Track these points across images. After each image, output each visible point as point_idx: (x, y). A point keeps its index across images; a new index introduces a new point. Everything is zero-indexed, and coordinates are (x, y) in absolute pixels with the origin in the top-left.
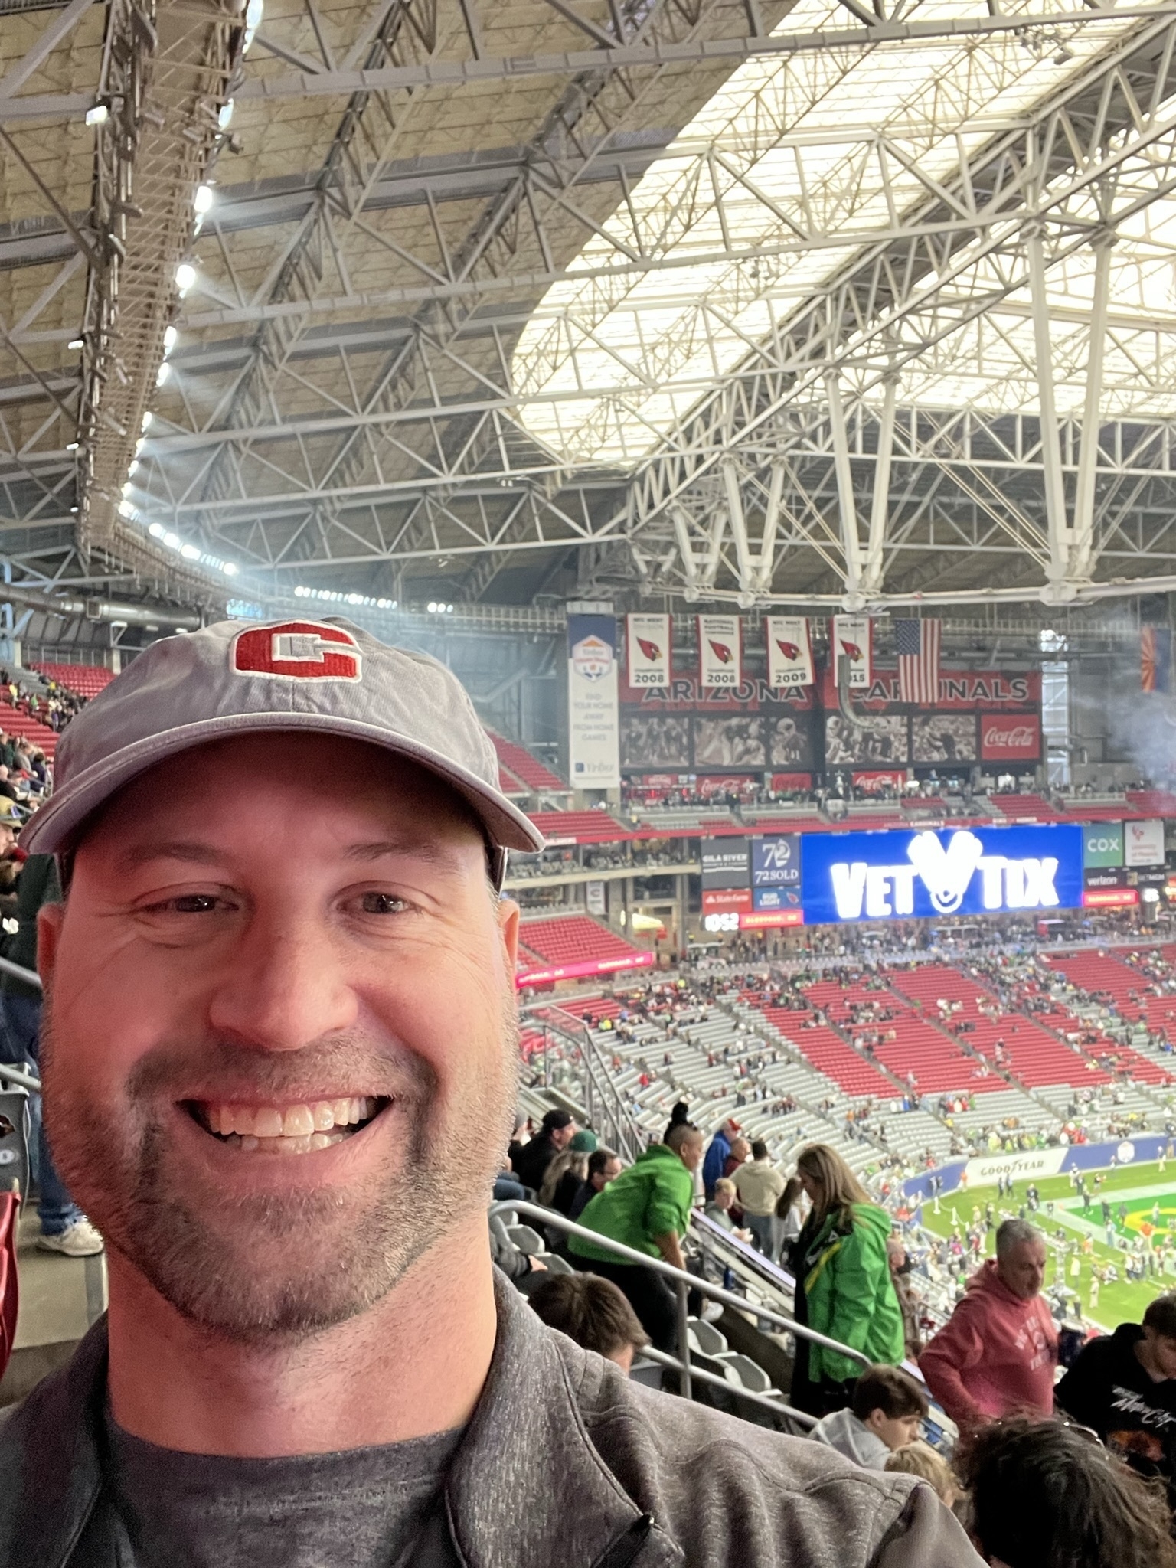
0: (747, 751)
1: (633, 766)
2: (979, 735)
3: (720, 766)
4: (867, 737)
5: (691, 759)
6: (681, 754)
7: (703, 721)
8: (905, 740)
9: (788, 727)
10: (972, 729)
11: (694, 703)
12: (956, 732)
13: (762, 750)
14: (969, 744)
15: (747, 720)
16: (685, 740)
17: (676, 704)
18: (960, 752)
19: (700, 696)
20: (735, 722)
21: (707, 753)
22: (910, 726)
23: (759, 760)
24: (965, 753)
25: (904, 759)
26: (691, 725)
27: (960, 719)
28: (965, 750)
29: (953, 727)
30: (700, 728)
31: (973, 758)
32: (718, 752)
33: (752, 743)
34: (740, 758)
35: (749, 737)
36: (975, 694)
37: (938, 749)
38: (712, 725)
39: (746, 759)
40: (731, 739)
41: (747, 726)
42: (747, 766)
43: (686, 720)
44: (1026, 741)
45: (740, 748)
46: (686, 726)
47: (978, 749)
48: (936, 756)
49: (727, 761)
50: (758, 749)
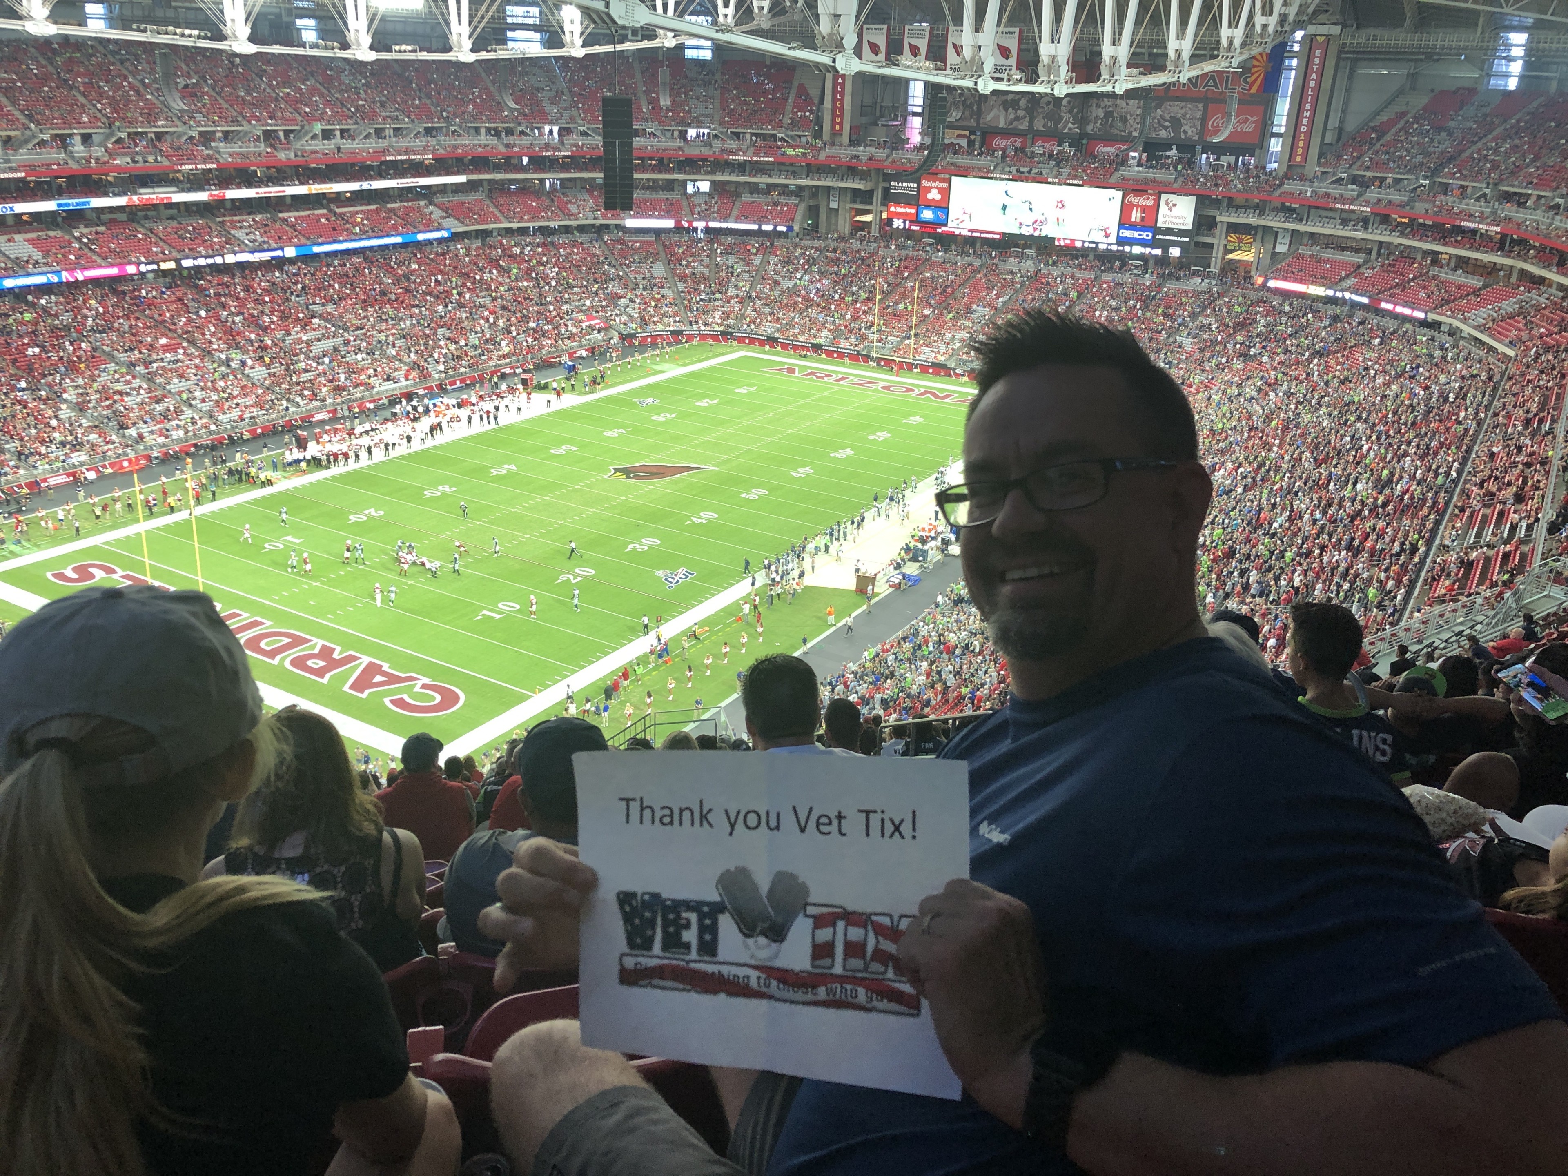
0: (1017, 119)
2: (1204, 120)
3: (997, 127)
5: (978, 122)
6: (971, 117)
8: (1138, 120)
10: (1199, 114)
12: (1184, 116)
13: (1028, 119)
14: (1194, 126)
16: (975, 108)
18: (1185, 132)
20: (1010, 96)
21: (989, 118)
22: (1145, 108)
23: (1024, 126)
24: (1190, 133)
25: (1135, 134)
27: (1190, 105)
28: (1190, 131)
29: (1183, 111)
31: (1196, 138)
32: (997, 117)
33: (1021, 113)
34: (1011, 123)
35: (1019, 109)
36: (1206, 85)
37: (1166, 128)
39: (1015, 123)
40: (1006, 110)
41: (1019, 100)
42: (1015, 129)
44: (1248, 128)
45: (1012, 116)
48: (1163, 134)
49: (1002, 124)
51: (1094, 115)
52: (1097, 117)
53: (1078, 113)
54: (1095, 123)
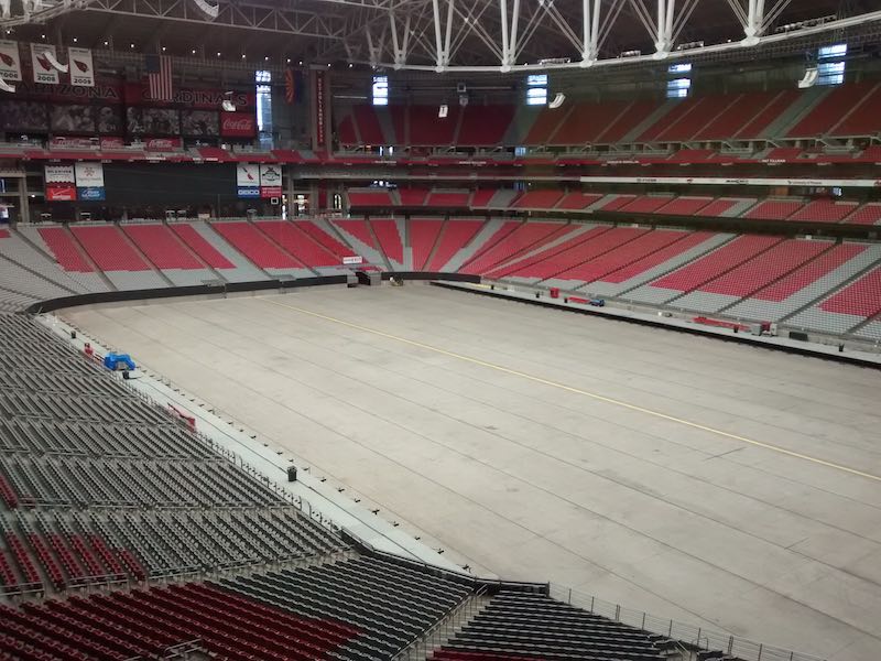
2: (220, 122)
4: (155, 120)
6: (42, 122)
8: (177, 123)
9: (108, 112)
10: (216, 119)
11: (48, 96)
12: (207, 121)
14: (214, 127)
16: (44, 115)
18: (210, 131)
20: (75, 107)
22: (180, 116)
24: (213, 131)
25: (177, 133)
26: (47, 107)
27: (209, 113)
29: (205, 117)
31: (218, 134)
37: (197, 128)
38: (60, 108)
43: (45, 105)
44: (248, 127)
47: (220, 129)
48: (196, 132)
52: (148, 122)
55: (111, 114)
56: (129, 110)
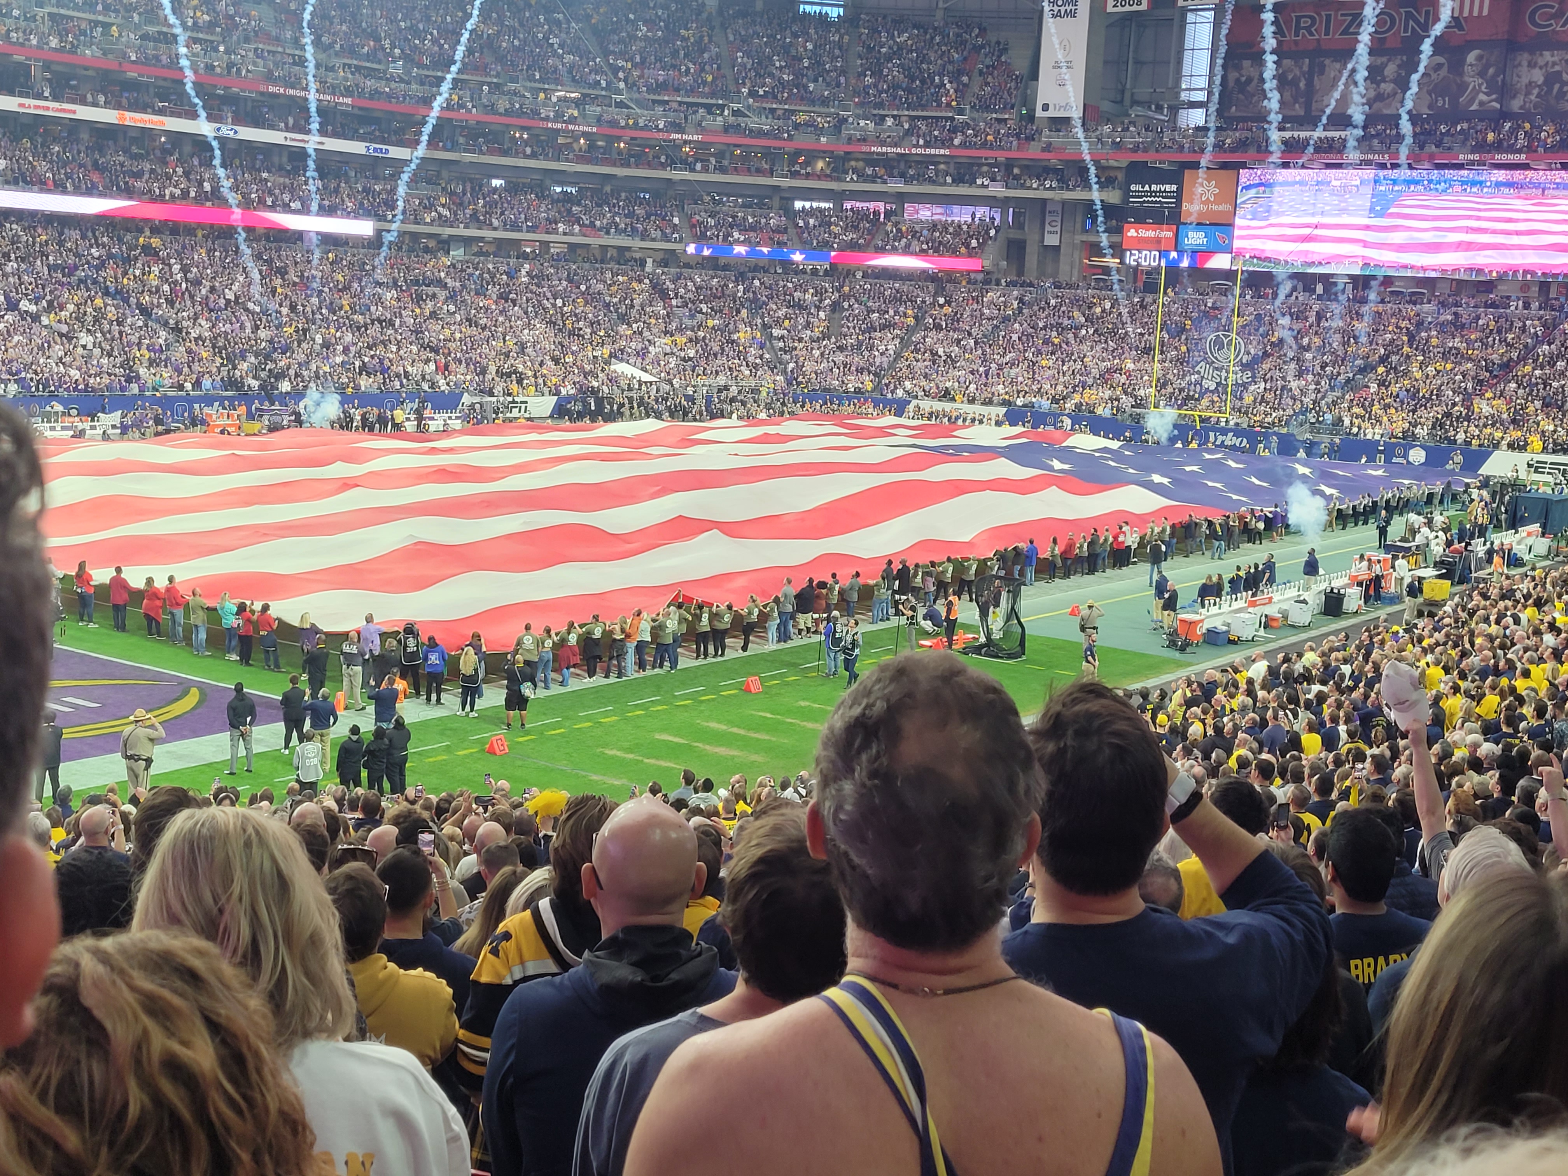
0: (1381, 97)
1: (1239, 114)
5: (1309, 108)
6: (1296, 101)
7: (1327, 62)
9: (1438, 67)
11: (1318, 40)
15: (1384, 59)
16: (1302, 85)
17: (1296, 43)
19: (1327, 34)
21: (1329, 99)
26: (1311, 66)
30: (1322, 72)
33: (1388, 87)
35: (1384, 80)
38: (1338, 65)
39: (1378, 106)
41: (1384, 66)
43: (1307, 61)
46: (1305, 68)
50: (1395, 94)
51: (1525, 80)
52: (1530, 85)
53: (1496, 75)
54: (1528, 93)
55: (1443, 72)
56: (1471, 57)
